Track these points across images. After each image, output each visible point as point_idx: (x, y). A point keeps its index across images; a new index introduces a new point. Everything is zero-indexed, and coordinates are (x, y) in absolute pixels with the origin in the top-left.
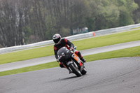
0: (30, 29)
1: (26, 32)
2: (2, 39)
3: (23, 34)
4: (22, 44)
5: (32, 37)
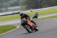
0: (45, 2)
1: (43, 3)
2: (34, 6)
3: (42, 4)
4: (42, 8)
5: (46, 5)
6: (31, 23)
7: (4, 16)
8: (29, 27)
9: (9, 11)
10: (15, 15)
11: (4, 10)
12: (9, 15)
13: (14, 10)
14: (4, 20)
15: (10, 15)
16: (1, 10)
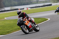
6: (29, 23)
7: (35, 8)
8: (26, 28)
9: (41, 3)
10: (46, 7)
11: (35, 2)
12: (39, 7)
13: (45, 2)
14: (34, 12)
15: (41, 7)
16: (32, 2)
